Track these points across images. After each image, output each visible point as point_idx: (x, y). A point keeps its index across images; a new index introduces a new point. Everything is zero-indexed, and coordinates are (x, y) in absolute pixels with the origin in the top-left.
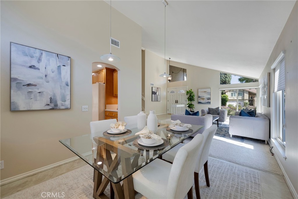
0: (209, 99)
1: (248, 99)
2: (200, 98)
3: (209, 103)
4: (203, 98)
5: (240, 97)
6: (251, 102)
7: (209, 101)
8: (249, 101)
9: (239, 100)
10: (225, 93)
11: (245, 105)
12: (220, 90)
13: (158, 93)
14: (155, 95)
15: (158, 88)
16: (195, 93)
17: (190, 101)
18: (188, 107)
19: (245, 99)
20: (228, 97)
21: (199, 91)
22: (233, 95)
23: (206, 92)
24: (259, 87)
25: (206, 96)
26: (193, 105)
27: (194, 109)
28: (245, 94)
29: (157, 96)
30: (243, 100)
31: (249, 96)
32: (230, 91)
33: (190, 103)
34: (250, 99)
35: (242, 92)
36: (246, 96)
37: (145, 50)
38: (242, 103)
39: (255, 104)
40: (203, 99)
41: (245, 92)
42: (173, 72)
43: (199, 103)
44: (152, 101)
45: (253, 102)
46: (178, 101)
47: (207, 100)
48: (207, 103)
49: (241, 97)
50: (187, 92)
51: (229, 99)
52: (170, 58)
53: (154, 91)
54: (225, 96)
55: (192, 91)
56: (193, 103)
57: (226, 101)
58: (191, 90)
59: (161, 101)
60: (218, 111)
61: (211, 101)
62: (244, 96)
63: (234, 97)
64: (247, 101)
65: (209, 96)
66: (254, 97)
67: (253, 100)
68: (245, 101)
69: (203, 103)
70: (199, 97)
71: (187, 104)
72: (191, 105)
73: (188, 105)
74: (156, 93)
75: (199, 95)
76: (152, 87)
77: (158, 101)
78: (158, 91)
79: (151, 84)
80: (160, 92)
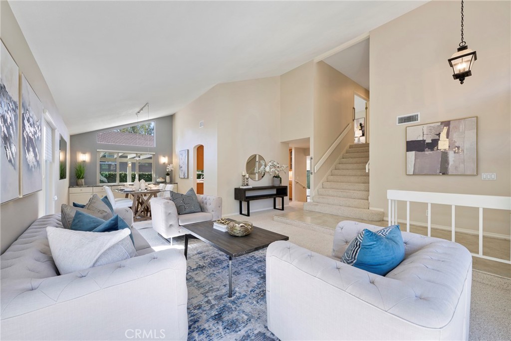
13: (451, 144)
14: (428, 152)
15: (447, 123)
29: (445, 154)
44: (406, 174)
53: (420, 139)
74: (434, 143)
76: (406, 128)
77: (451, 172)
78: (454, 135)
79: (403, 120)
80: (470, 133)
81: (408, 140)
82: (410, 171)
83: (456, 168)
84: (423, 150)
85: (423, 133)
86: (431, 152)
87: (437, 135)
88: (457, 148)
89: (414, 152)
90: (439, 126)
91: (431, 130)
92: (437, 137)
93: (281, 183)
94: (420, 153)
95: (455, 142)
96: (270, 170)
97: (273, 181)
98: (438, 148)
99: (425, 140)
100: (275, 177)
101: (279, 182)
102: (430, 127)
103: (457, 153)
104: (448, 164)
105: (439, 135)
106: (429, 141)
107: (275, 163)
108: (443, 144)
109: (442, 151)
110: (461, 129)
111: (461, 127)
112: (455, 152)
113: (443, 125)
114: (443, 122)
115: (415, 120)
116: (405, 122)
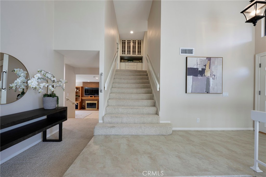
13: (211, 73)
14: (199, 77)
15: (209, 59)
29: (208, 79)
44: (186, 93)
53: (195, 67)
74: (202, 72)
76: (187, 58)
77: (211, 91)
78: (213, 67)
79: (184, 51)
80: (220, 67)
81: (188, 67)
82: (189, 89)
83: (213, 89)
84: (197, 76)
85: (197, 63)
86: (201, 77)
87: (204, 66)
88: (214, 76)
89: (192, 76)
90: (205, 60)
91: (201, 61)
92: (204, 67)
93: (58, 103)
94: (195, 77)
95: (213, 72)
96: (38, 85)
97: (43, 102)
98: (205, 75)
99: (198, 69)
100: (46, 95)
101: (55, 103)
102: (201, 59)
103: (214, 79)
104: (210, 87)
105: (205, 66)
106: (200, 69)
107: (49, 76)
108: (207, 74)
109: (207, 77)
110: (216, 64)
111: (216, 62)
112: (213, 79)
113: (207, 60)
114: (207, 58)
115: (192, 53)
116: (186, 53)
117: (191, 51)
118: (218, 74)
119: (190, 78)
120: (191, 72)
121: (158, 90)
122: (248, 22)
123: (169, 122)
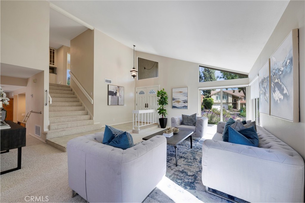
0: (186, 102)
1: (232, 102)
2: (174, 101)
3: (186, 107)
4: (178, 100)
5: (224, 100)
6: (235, 105)
7: (186, 104)
8: (233, 104)
9: (223, 103)
10: (211, 96)
11: (229, 108)
12: (200, 90)
13: (120, 94)
14: (114, 96)
15: (119, 87)
16: (168, 94)
17: (161, 105)
18: (159, 112)
19: (229, 102)
20: (214, 101)
21: (173, 91)
22: (218, 98)
23: (182, 92)
24: (250, 85)
25: (182, 98)
26: (165, 110)
27: (166, 115)
28: (229, 97)
29: (118, 98)
30: (227, 103)
31: (233, 99)
32: (215, 94)
33: (161, 108)
34: (234, 102)
35: (226, 95)
36: (230, 100)
37: (94, 30)
38: (226, 107)
39: (238, 107)
40: (179, 102)
41: (229, 95)
42: (145, 68)
43: (174, 107)
44: (108, 105)
45: (236, 105)
46: (148, 105)
47: (184, 103)
48: (184, 107)
49: (226, 100)
50: (159, 93)
51: (214, 102)
52: (134, 46)
53: (113, 91)
54: (211, 100)
55: (165, 91)
56: (165, 107)
57: (212, 104)
58: (163, 89)
59: (125, 105)
60: (195, 119)
61: (189, 105)
62: (228, 100)
63: (219, 100)
64: (231, 105)
65: (185, 98)
66: (237, 101)
67: (236, 103)
68: (229, 105)
69: (178, 108)
70: (173, 99)
71: (158, 109)
72: (163, 110)
73: (159, 111)
74: (116, 94)
75: (173, 97)
76: (108, 85)
77: (119, 104)
78: (120, 91)
79: (107, 81)
80: (123, 92)
81: (109, 90)
82: (110, 103)
84: (113, 96)
85: (113, 89)
102: (115, 87)
103: (121, 98)
105: (117, 90)
106: (115, 92)
108: (118, 95)
111: (121, 89)
114: (118, 86)
115: (111, 83)
116: (108, 82)
117: (110, 82)
118: (122, 96)
119: (110, 96)
120: (110, 93)
121: (92, 104)
122: (132, 76)
123: (99, 123)
